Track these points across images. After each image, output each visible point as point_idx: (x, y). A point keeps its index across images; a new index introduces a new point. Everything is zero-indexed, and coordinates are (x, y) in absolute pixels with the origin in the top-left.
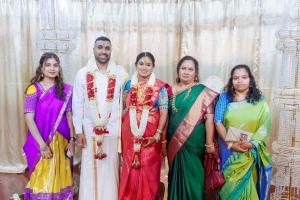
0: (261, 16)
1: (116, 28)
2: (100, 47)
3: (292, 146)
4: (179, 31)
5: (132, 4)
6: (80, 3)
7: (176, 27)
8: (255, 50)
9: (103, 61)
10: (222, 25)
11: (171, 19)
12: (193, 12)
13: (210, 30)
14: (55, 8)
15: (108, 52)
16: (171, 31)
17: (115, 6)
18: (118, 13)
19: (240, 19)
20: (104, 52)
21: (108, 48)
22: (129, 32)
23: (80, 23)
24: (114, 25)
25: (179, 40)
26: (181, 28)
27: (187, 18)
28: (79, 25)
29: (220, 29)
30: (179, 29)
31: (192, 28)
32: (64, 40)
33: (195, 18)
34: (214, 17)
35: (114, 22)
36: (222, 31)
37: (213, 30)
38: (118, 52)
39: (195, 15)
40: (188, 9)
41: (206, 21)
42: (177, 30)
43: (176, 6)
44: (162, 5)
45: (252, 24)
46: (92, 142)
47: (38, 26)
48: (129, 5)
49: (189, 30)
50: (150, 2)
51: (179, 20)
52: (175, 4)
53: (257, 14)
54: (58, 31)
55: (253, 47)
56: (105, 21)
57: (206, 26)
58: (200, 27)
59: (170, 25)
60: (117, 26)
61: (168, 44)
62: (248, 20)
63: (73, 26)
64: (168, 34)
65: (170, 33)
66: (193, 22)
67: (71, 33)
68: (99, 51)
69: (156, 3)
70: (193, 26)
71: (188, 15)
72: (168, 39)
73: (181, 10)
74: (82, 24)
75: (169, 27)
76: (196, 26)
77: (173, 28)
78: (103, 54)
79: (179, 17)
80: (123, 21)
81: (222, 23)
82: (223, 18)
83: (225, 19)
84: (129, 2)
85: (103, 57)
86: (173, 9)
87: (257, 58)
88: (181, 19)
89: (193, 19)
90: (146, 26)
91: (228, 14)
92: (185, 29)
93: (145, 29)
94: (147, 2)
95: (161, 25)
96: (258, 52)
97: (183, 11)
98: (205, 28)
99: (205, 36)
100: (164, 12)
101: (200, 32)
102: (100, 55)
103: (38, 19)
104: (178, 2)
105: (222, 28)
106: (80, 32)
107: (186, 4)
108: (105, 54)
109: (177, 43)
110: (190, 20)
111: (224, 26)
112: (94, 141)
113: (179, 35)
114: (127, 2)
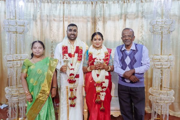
0: (143, 12)
1: (55, 19)
2: (70, 30)
3: (161, 90)
4: (94, 21)
5: (65, 4)
6: (32, 3)
7: (92, 19)
8: (140, 32)
9: (73, 38)
10: (119, 18)
11: (89, 14)
12: (102, 10)
13: (113, 20)
14: (16, 6)
15: (75, 33)
16: (89, 21)
17: (55, 5)
18: (56, 10)
19: (130, 14)
20: (73, 33)
21: (75, 31)
22: (64, 21)
23: (32, 15)
24: (54, 17)
25: (93, 27)
26: (95, 19)
27: (99, 13)
28: (32, 17)
29: (118, 20)
30: (94, 19)
31: (102, 19)
32: (21, 26)
33: (103, 14)
34: (115, 13)
35: (54, 15)
36: (120, 21)
37: (114, 20)
38: (56, 34)
39: (103, 12)
40: (99, 8)
41: (110, 15)
42: (93, 20)
43: (92, 6)
44: (83, 5)
45: (137, 17)
46: (66, 89)
47: (5, 17)
48: (63, 5)
49: (100, 20)
50: (76, 3)
51: (94, 15)
52: (91, 5)
53: (140, 11)
54: (18, 20)
55: (138, 31)
56: (48, 15)
57: (110, 18)
58: (107, 19)
59: (89, 18)
60: (56, 17)
61: (87, 29)
62: (135, 15)
63: (28, 18)
64: (87, 23)
65: (88, 22)
66: (102, 16)
67: (26, 21)
68: (70, 33)
69: (80, 4)
70: (102, 18)
71: (99, 11)
72: (87, 26)
73: (95, 9)
74: (33, 16)
75: (88, 18)
76: (104, 18)
77: (90, 20)
78: (72, 34)
79: (94, 13)
80: (59, 15)
81: (120, 16)
82: (120, 14)
83: (121, 14)
84: (63, 3)
85: (72, 36)
86: (90, 8)
87: (141, 38)
88: (95, 14)
89: (102, 14)
90: (74, 18)
91: (123, 11)
92: (98, 20)
93: (73, 19)
94: (74, 4)
95: (83, 17)
96: (141, 34)
97: (96, 9)
98: (110, 19)
99: (109, 24)
100: (85, 9)
101: (106, 22)
102: (70, 35)
103: (5, 13)
104: (93, 3)
105: (120, 20)
106: (32, 21)
107: (98, 5)
108: (73, 34)
109: (93, 28)
110: (100, 14)
111: (121, 18)
112: (67, 88)
113: (94, 24)
114: (62, 3)
